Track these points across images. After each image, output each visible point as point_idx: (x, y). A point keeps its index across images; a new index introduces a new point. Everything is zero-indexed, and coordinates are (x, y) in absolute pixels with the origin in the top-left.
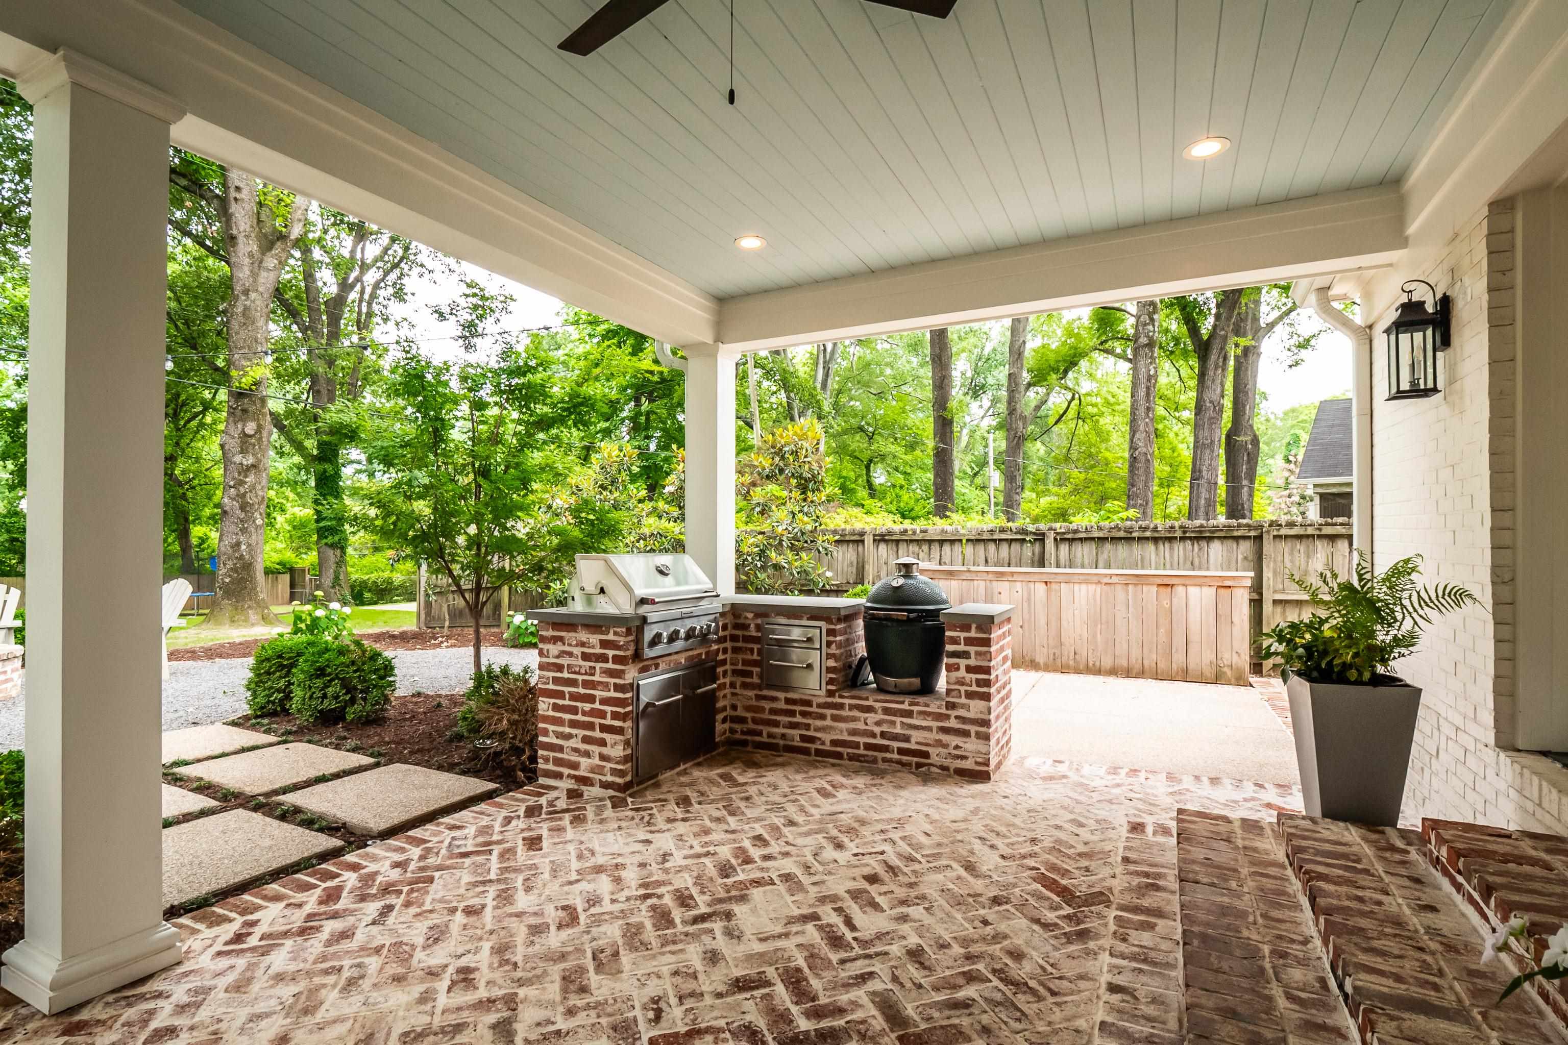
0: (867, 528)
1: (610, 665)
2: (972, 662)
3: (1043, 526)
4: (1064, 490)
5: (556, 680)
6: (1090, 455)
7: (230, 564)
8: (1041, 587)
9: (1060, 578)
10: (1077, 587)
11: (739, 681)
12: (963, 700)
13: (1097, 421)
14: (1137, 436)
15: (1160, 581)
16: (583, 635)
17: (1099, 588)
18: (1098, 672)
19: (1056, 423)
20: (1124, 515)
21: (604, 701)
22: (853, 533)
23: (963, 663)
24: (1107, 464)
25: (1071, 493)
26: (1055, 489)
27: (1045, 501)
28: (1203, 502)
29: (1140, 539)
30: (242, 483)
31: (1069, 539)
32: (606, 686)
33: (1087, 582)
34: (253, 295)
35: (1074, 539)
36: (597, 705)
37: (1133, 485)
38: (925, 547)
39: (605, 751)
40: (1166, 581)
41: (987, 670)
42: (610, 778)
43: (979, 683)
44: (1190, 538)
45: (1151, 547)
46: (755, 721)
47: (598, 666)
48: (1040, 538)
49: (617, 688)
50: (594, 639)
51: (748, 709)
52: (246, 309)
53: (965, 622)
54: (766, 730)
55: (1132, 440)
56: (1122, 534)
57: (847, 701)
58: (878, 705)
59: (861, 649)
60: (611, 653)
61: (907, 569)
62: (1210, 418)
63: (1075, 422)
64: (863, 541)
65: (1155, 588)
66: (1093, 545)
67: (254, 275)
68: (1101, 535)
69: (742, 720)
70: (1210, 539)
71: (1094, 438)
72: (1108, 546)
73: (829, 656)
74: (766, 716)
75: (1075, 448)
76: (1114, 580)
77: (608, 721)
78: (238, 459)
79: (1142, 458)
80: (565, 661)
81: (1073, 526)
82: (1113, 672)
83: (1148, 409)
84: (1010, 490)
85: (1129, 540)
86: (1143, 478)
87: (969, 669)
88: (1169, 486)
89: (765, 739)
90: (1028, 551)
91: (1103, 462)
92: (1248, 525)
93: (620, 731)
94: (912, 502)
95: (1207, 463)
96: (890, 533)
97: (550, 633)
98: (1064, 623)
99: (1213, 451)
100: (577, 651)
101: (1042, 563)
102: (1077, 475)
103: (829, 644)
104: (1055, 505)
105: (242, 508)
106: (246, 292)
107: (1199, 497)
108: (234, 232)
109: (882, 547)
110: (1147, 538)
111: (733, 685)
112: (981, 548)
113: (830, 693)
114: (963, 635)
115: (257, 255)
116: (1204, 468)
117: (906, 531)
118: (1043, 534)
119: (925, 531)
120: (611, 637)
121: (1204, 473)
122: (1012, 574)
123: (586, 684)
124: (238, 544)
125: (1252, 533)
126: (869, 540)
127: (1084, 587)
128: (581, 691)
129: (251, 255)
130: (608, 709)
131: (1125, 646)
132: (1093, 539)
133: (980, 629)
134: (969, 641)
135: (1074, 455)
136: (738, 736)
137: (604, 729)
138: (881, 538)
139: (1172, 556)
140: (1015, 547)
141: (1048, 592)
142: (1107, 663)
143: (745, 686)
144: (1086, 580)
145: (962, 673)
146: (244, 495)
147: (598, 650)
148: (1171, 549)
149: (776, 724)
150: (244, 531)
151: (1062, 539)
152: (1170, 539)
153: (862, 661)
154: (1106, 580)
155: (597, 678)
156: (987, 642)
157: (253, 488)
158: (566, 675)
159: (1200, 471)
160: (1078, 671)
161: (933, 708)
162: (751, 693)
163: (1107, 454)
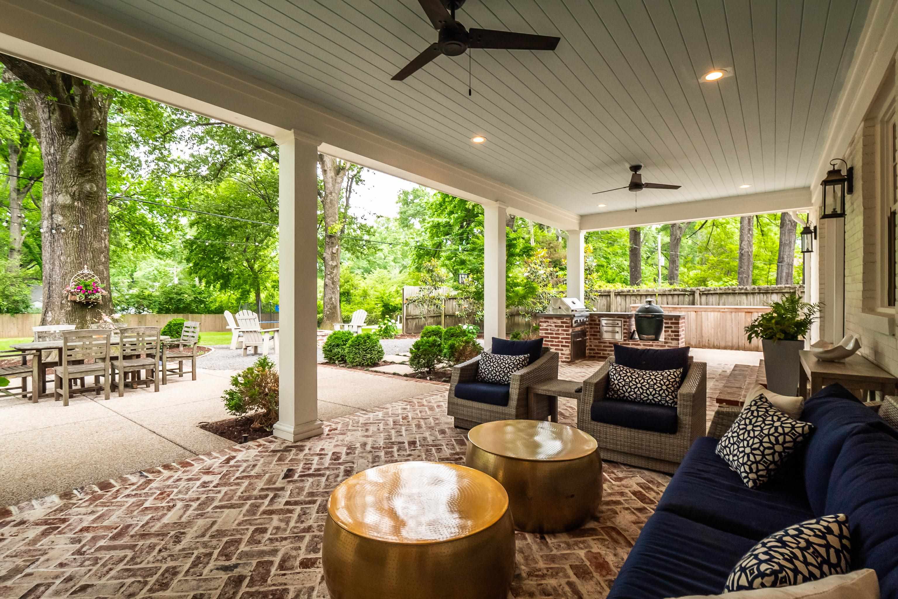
0: (612, 290)
1: (564, 328)
2: (673, 329)
3: (694, 288)
4: (705, 267)
5: (546, 333)
6: (721, 246)
7: (329, 307)
8: (693, 314)
9: (701, 310)
10: (709, 313)
11: (592, 337)
12: (670, 341)
13: (726, 227)
14: (743, 243)
15: (746, 310)
16: (555, 320)
17: (719, 313)
18: (719, 348)
19: (700, 229)
20: (730, 283)
21: (562, 338)
22: (605, 292)
23: (670, 330)
24: (731, 252)
25: (709, 269)
26: (698, 267)
27: (692, 273)
28: (784, 274)
29: (739, 293)
30: (332, 273)
31: (706, 294)
32: (563, 334)
33: (714, 311)
34: (333, 194)
35: (708, 294)
36: (560, 340)
37: (741, 268)
38: (639, 298)
39: (562, 352)
40: (749, 310)
41: (678, 332)
42: (564, 360)
43: (675, 335)
44: (763, 293)
45: (744, 297)
46: (598, 350)
47: (560, 329)
48: (693, 293)
49: (567, 334)
50: (559, 321)
51: (595, 346)
52: (331, 200)
53: (670, 318)
54: (602, 352)
55: (740, 246)
56: (730, 291)
57: (631, 343)
58: (641, 344)
59: (634, 328)
60: (564, 325)
61: (650, 302)
62: (789, 230)
63: (711, 227)
64: (610, 295)
65: (744, 314)
66: (717, 297)
67: (334, 185)
68: (721, 292)
69: (594, 350)
70: (772, 293)
71: (723, 236)
72: (724, 296)
73: (624, 329)
74: (602, 348)
75: (712, 242)
76: (726, 310)
77: (564, 344)
78: (331, 263)
79: (746, 254)
80: (549, 328)
81: (708, 288)
82: (725, 348)
83: (749, 230)
84: (673, 268)
85: (734, 294)
86: (746, 264)
87: (672, 332)
88: (770, 264)
89: (602, 355)
90: (687, 298)
91: (728, 250)
92: (789, 287)
93: (568, 346)
94: (614, 276)
95: (787, 253)
96: (622, 292)
97: (544, 320)
98: (703, 328)
99: (790, 247)
100: (553, 325)
101: (693, 304)
102: (713, 259)
103: (624, 325)
104: (699, 276)
105: (333, 284)
106: (331, 193)
107: (782, 271)
108: (326, 168)
109: (619, 298)
110: (742, 293)
111: (590, 339)
112: (665, 298)
113: (625, 340)
114: (670, 321)
115: (334, 177)
116: (785, 256)
117: (630, 291)
118: (694, 292)
119: (639, 291)
120: (565, 320)
121: (785, 259)
122: (680, 308)
123: (556, 334)
124: (331, 298)
125: (792, 291)
126: (612, 295)
127: (712, 313)
128: (555, 336)
129: (332, 178)
130: (564, 341)
131: (731, 337)
132: (717, 294)
133: (675, 319)
134: (672, 323)
135: (711, 247)
136: (592, 355)
137: (562, 346)
138: (618, 294)
139: (754, 301)
140: (681, 298)
141: (696, 315)
142: (723, 344)
143: (595, 339)
144: (714, 310)
145: (670, 333)
146: (333, 278)
147: (560, 324)
148: (754, 297)
149: (606, 350)
150: (333, 292)
151: (702, 294)
152: (753, 294)
153: (634, 331)
154: (723, 310)
155: (560, 332)
156: (678, 323)
157: (336, 275)
158: (549, 331)
159: (783, 258)
160: (709, 347)
161: (660, 344)
162: (597, 341)
163: (731, 246)
